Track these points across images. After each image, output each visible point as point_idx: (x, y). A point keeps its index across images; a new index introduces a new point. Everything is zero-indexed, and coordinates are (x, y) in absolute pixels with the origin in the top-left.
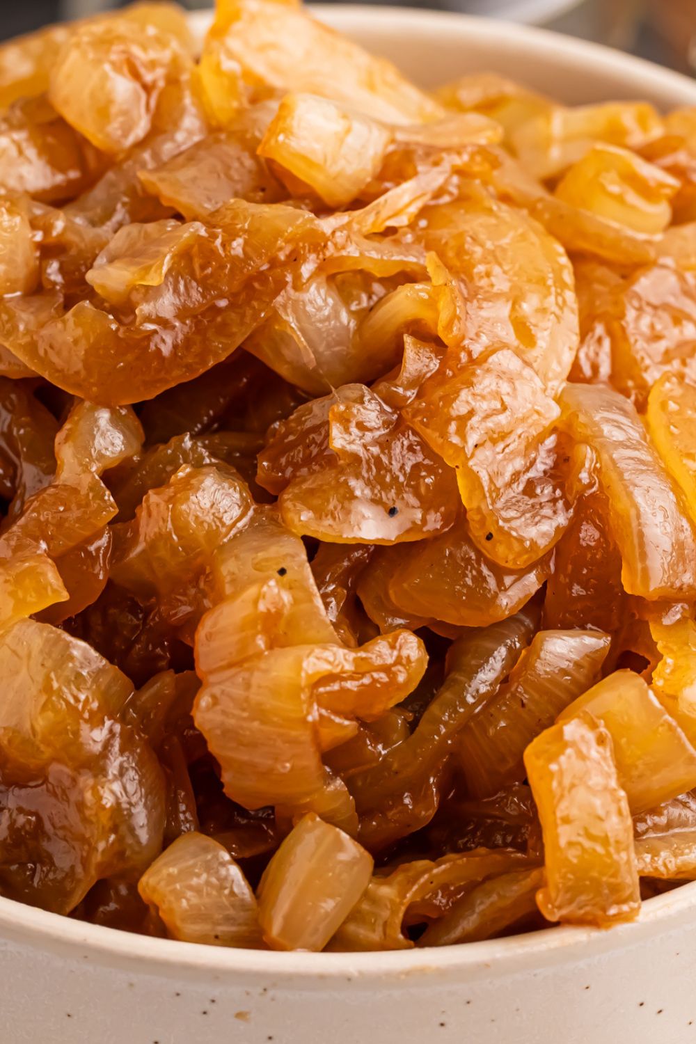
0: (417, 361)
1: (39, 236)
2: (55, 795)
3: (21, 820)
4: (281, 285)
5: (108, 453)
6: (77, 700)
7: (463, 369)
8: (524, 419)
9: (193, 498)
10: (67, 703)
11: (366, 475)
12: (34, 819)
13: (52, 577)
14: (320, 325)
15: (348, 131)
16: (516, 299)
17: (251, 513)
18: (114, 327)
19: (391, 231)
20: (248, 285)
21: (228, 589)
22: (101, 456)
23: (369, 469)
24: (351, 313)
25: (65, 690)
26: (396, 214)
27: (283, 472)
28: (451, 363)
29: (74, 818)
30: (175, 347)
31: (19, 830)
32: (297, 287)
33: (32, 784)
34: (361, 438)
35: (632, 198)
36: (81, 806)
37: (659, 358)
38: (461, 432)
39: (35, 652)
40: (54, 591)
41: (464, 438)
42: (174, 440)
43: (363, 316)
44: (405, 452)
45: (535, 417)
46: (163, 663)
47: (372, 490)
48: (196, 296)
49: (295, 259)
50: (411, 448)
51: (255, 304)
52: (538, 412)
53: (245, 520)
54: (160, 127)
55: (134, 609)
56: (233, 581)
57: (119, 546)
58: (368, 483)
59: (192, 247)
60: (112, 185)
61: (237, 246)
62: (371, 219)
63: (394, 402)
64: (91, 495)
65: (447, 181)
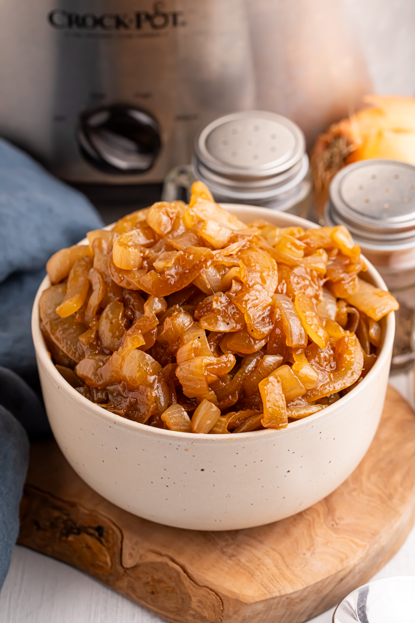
0: (235, 287)
1: (142, 255)
2: (141, 393)
3: (132, 400)
4: (202, 267)
5: (157, 309)
6: (147, 369)
7: (247, 289)
8: (262, 302)
9: (177, 319)
10: (144, 369)
11: (221, 315)
12: (135, 400)
13: (142, 338)
14: (212, 278)
15: (221, 230)
16: (262, 273)
17: (192, 324)
18: (159, 277)
19: (231, 255)
20: (193, 267)
21: (186, 342)
22: (155, 309)
23: (222, 313)
24: (220, 275)
25: (144, 366)
26: (233, 251)
27: (201, 314)
28: (244, 287)
29: (145, 399)
30: (175, 282)
31: (132, 403)
32: (206, 267)
33: (135, 391)
34: (221, 305)
35: (294, 249)
36: (147, 396)
37: (298, 289)
38: (246, 304)
39: (137, 357)
40: (142, 342)
41: (246, 306)
42: (174, 306)
43: (223, 276)
44: (232, 309)
45: (265, 301)
46: (170, 361)
47: (223, 319)
48: (180, 269)
49: (206, 261)
50: (233, 308)
51: (195, 272)
52: (266, 300)
53: (191, 325)
54: (174, 228)
55: (163, 348)
56: (187, 340)
57: (159, 332)
58: (222, 317)
59: (180, 257)
60: (161, 243)
61: (191, 257)
62: (226, 252)
63: (230, 297)
64: (152, 319)
65: (246, 243)
